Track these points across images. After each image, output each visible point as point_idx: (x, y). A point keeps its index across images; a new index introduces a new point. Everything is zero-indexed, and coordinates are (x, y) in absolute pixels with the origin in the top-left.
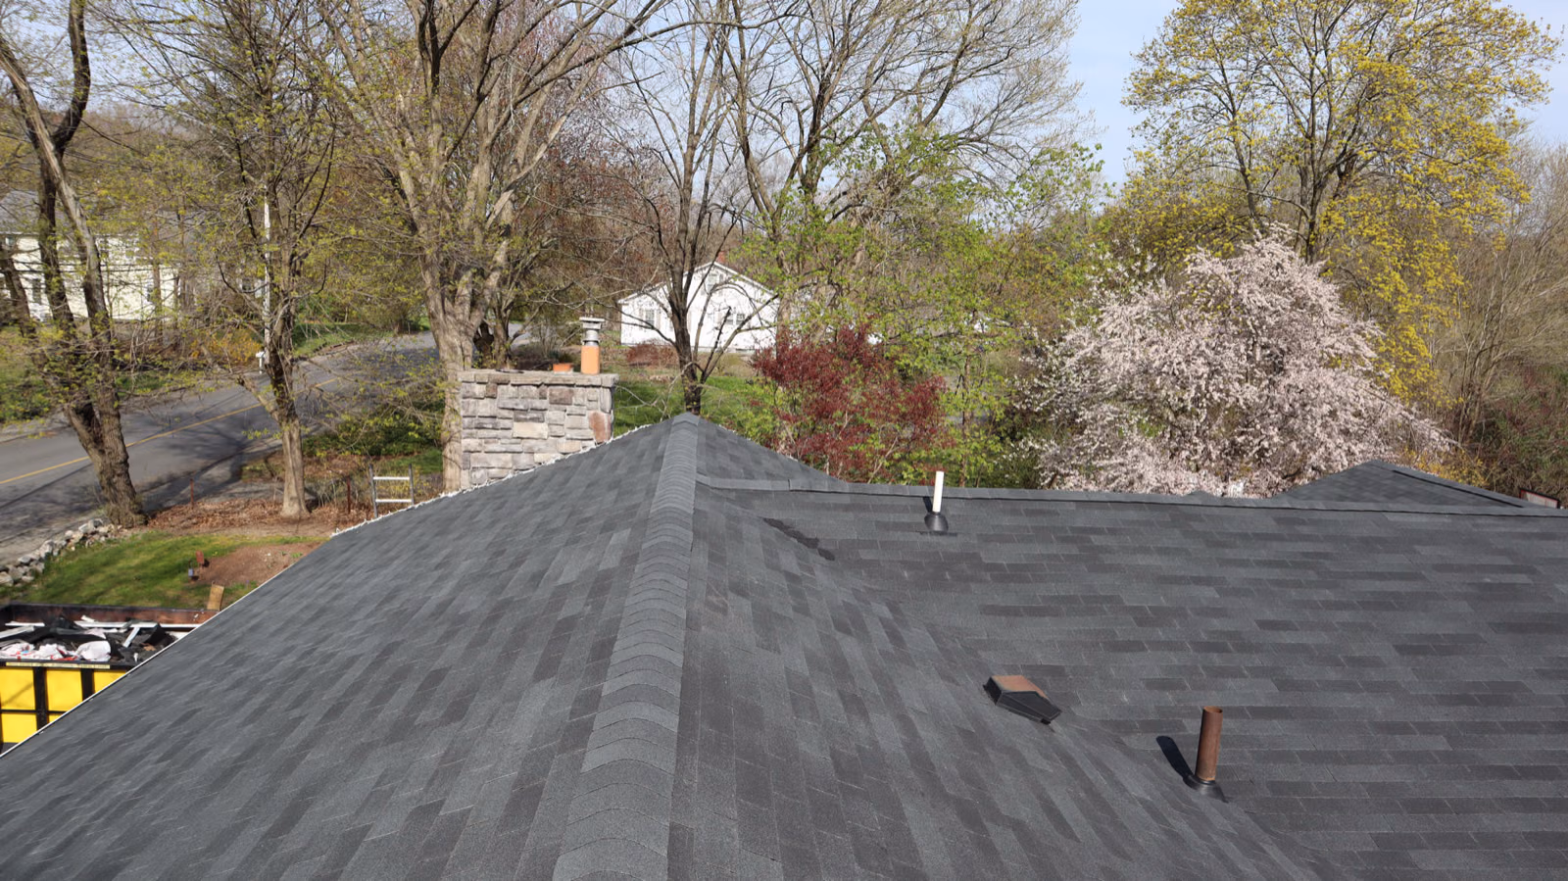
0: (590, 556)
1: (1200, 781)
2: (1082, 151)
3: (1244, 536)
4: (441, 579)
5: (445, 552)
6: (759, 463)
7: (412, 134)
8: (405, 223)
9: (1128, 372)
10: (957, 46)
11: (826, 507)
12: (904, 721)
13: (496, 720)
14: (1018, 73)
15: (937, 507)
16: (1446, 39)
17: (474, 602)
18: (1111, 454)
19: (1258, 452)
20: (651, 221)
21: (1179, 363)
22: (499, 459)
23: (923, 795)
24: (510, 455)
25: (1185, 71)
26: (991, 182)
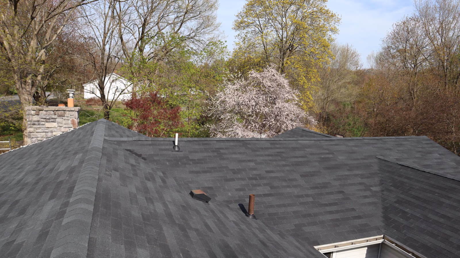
0: (69, 162)
1: (250, 215)
2: (221, 42)
3: (262, 148)
4: (20, 172)
5: (22, 164)
6: (124, 133)
7: (8, 29)
8: (6, 58)
9: (233, 104)
10: (185, 10)
11: (144, 145)
12: (165, 204)
13: (35, 213)
14: (203, 19)
15: (176, 144)
16: (315, 16)
17: (30, 179)
18: (229, 128)
19: (269, 126)
20: (92, 60)
21: (247, 102)
22: (41, 135)
23: (169, 224)
24: (44, 133)
25: (249, 21)
26: (195, 50)
